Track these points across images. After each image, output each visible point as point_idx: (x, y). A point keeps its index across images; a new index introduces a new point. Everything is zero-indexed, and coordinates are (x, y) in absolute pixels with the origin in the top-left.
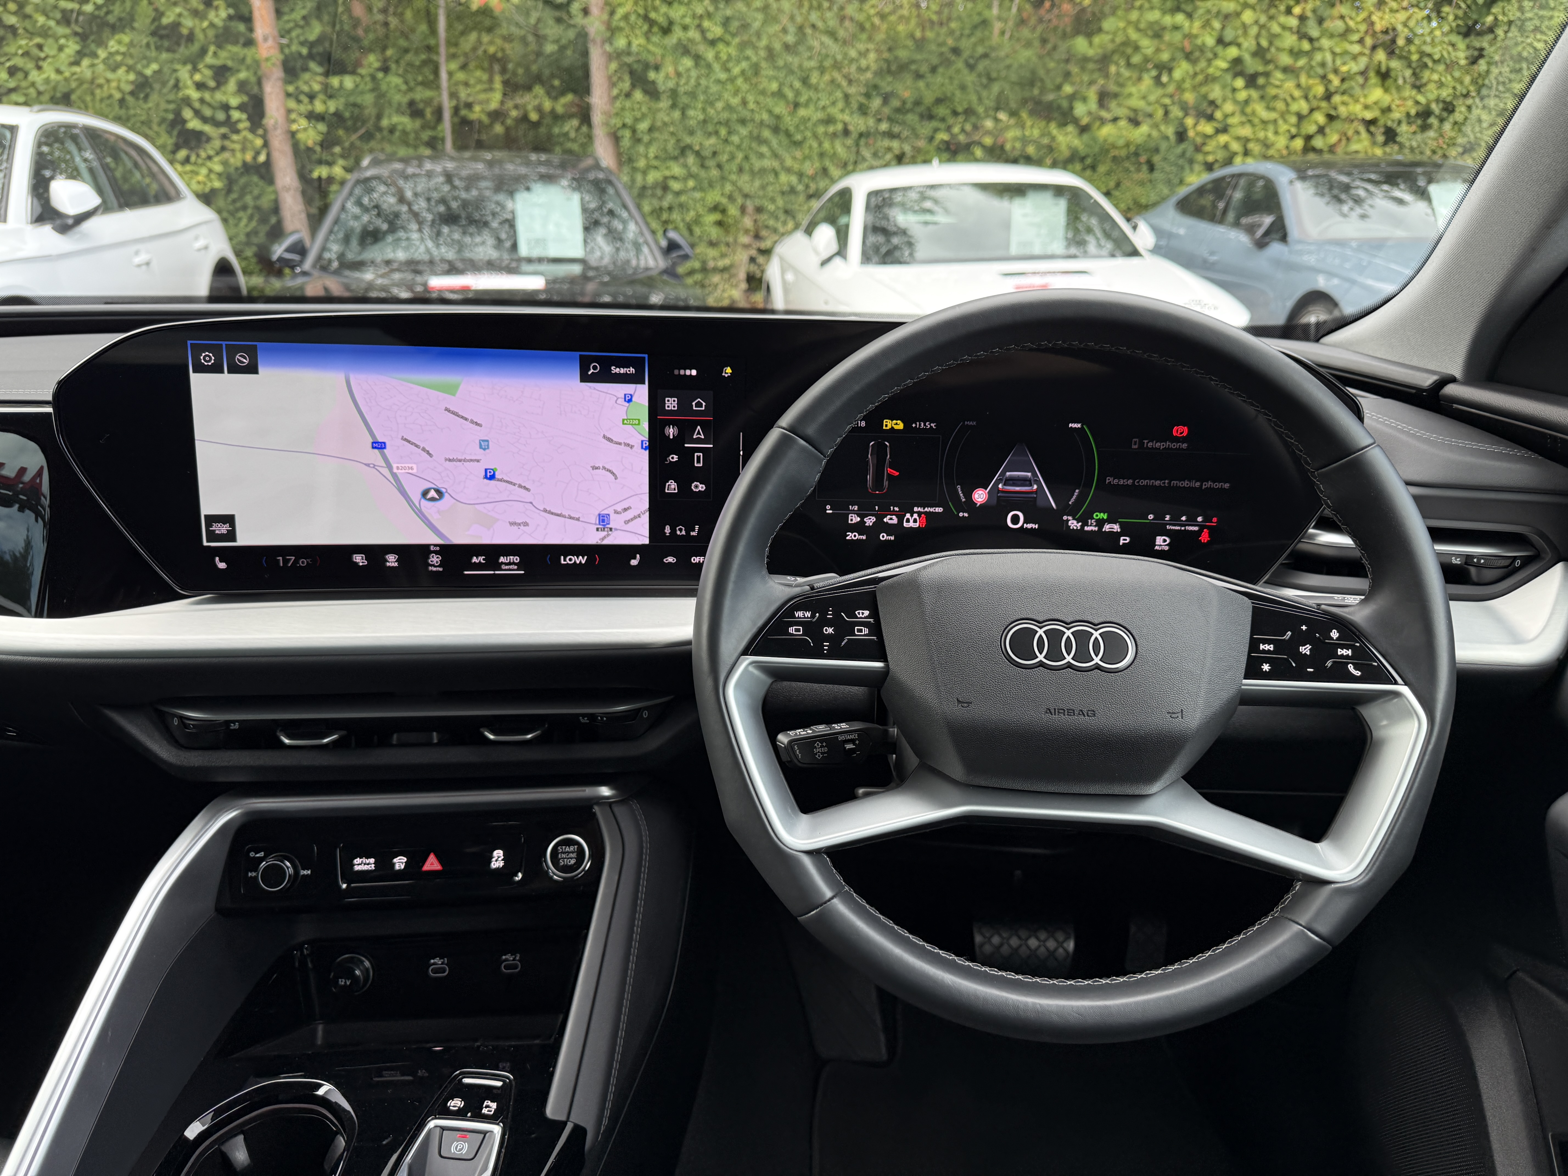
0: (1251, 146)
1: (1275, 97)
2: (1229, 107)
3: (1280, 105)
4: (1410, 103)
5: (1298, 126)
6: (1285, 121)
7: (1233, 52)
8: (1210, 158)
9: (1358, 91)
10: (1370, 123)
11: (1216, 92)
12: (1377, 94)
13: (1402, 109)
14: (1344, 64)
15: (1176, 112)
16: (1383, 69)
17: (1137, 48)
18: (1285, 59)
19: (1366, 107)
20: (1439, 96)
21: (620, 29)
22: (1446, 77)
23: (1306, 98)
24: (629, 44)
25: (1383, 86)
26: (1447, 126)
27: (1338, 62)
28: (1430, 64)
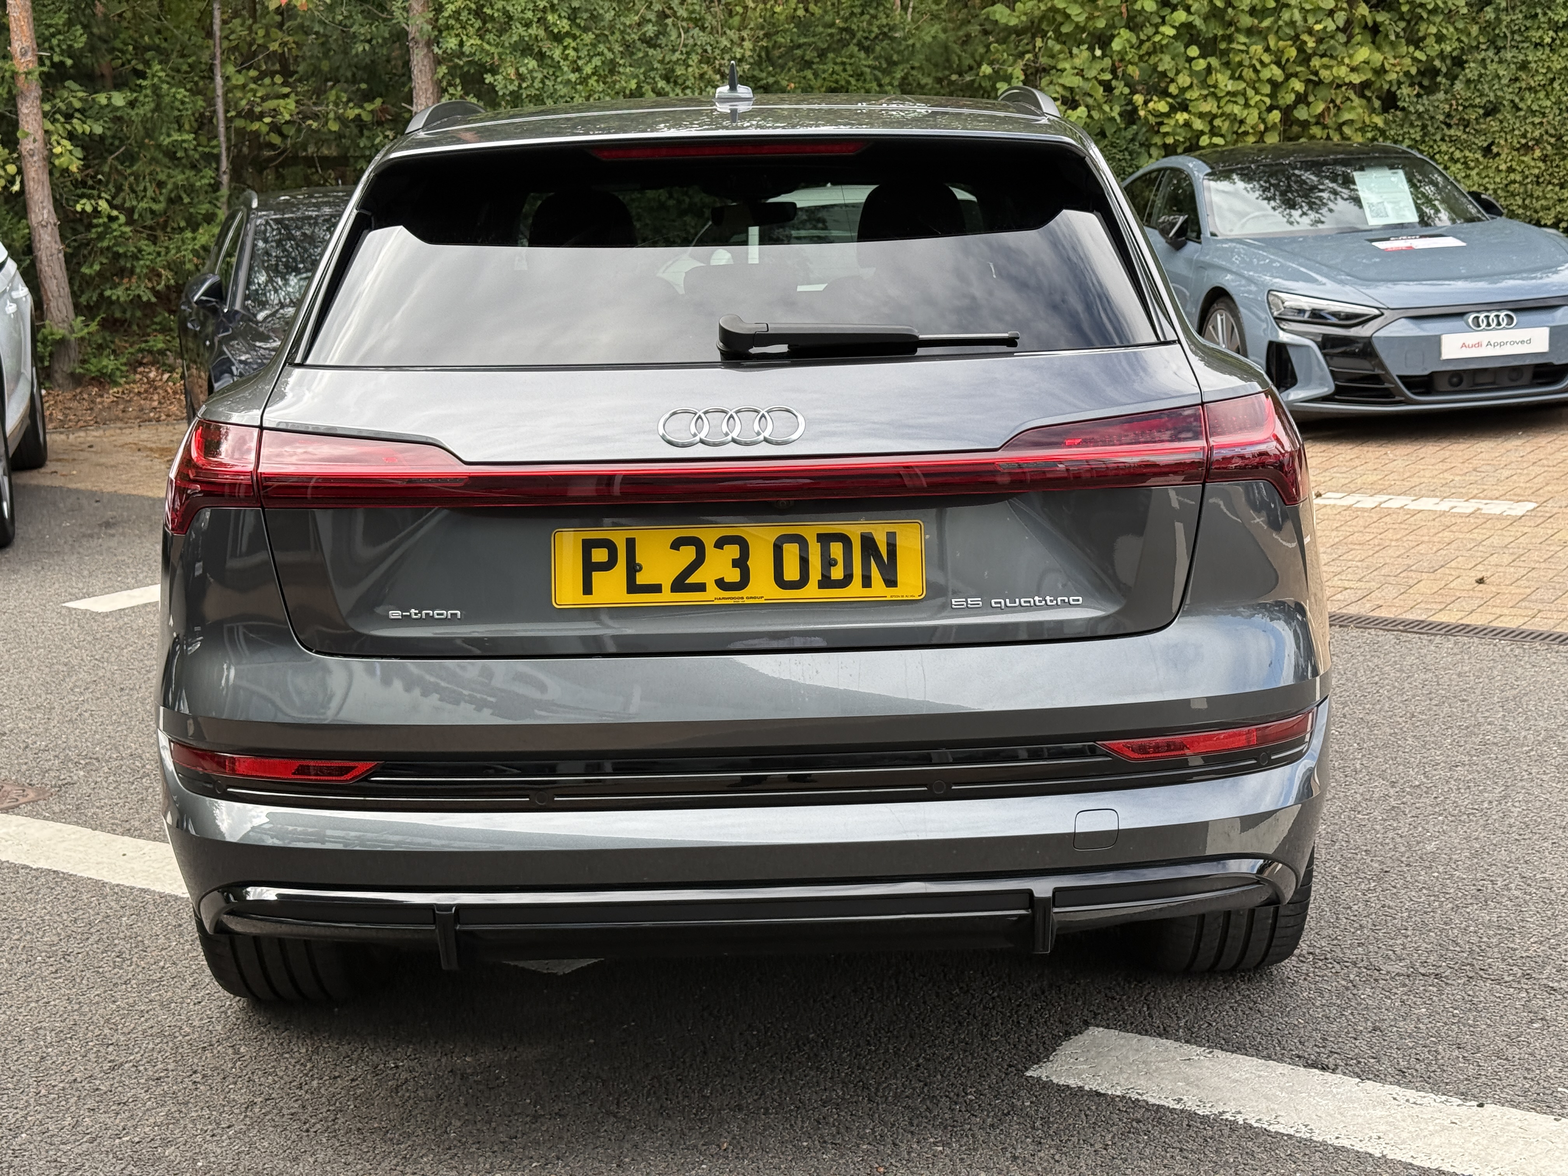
0: (1217, 122)
1: (1240, 64)
2: (1184, 80)
3: (1248, 74)
4: (1408, 61)
5: (1273, 96)
6: (1257, 92)
7: (1181, 16)
8: (1170, 140)
9: (1341, 51)
10: (1362, 89)
11: (1166, 63)
12: (1363, 53)
13: (1398, 69)
14: (1317, 22)
15: (1120, 88)
16: (1370, 24)
17: (1068, 17)
18: (1247, 21)
19: (1353, 70)
20: (1442, 51)
21: (449, 28)
22: (1447, 29)
23: (1278, 63)
24: (461, 44)
25: (1373, 42)
26: (1459, 86)
27: (1311, 20)
28: (1425, 16)
